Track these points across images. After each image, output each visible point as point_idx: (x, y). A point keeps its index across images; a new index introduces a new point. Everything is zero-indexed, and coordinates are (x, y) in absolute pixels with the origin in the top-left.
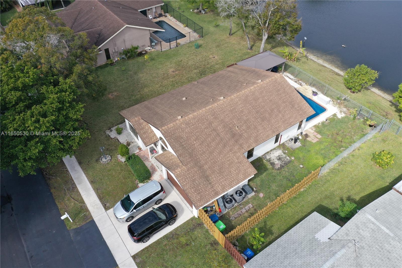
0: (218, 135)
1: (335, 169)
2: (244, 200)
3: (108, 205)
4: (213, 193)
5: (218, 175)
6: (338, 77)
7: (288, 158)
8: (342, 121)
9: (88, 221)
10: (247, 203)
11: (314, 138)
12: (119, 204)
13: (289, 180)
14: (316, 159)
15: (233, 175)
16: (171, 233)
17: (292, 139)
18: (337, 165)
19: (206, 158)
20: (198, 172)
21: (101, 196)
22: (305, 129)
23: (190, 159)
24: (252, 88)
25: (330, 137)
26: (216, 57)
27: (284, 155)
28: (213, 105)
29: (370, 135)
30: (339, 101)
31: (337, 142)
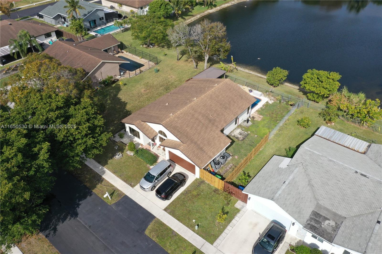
0: (200, 121)
1: (277, 134)
2: (226, 162)
3: (132, 184)
4: (208, 157)
5: (208, 146)
6: (262, 79)
7: (246, 133)
8: (273, 105)
9: (122, 197)
10: (229, 163)
11: (258, 118)
12: (143, 179)
13: (251, 145)
14: (264, 130)
15: (217, 145)
16: (185, 191)
17: (245, 121)
18: (278, 131)
19: (197, 137)
20: (194, 147)
21: (125, 179)
22: (251, 114)
23: (187, 139)
24: (213, 90)
25: (268, 116)
26: (173, 77)
27: (243, 132)
28: (191, 104)
29: (292, 111)
30: (267, 93)
31: (274, 118)
